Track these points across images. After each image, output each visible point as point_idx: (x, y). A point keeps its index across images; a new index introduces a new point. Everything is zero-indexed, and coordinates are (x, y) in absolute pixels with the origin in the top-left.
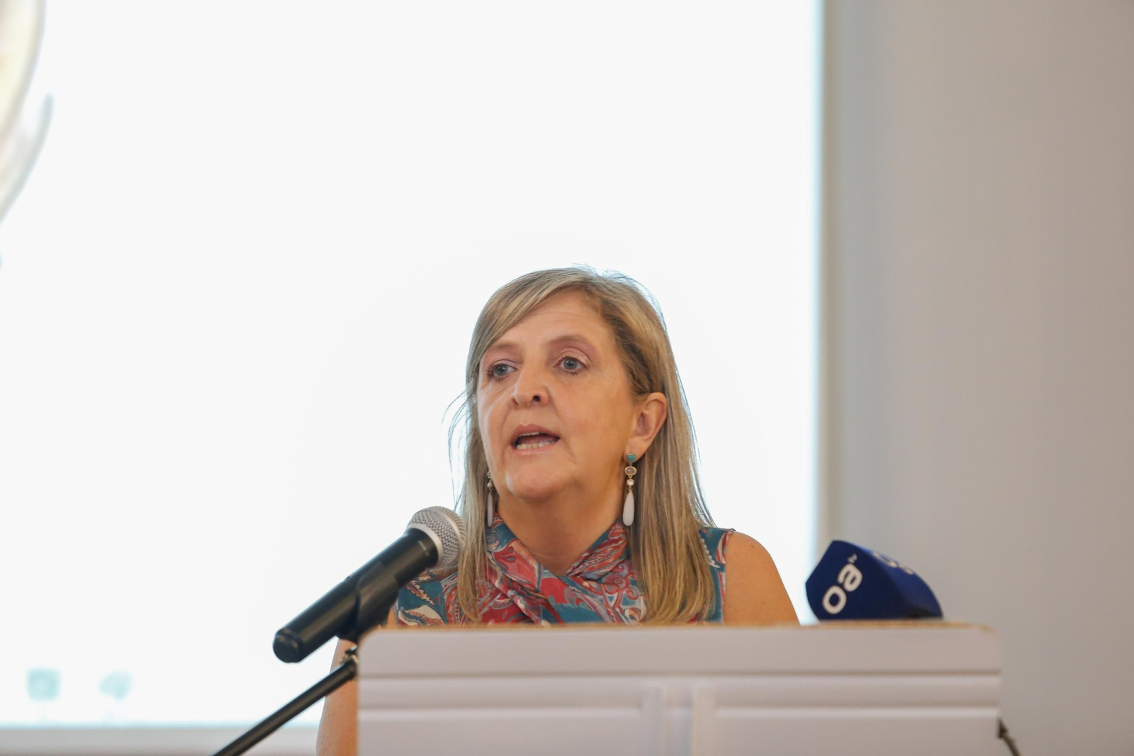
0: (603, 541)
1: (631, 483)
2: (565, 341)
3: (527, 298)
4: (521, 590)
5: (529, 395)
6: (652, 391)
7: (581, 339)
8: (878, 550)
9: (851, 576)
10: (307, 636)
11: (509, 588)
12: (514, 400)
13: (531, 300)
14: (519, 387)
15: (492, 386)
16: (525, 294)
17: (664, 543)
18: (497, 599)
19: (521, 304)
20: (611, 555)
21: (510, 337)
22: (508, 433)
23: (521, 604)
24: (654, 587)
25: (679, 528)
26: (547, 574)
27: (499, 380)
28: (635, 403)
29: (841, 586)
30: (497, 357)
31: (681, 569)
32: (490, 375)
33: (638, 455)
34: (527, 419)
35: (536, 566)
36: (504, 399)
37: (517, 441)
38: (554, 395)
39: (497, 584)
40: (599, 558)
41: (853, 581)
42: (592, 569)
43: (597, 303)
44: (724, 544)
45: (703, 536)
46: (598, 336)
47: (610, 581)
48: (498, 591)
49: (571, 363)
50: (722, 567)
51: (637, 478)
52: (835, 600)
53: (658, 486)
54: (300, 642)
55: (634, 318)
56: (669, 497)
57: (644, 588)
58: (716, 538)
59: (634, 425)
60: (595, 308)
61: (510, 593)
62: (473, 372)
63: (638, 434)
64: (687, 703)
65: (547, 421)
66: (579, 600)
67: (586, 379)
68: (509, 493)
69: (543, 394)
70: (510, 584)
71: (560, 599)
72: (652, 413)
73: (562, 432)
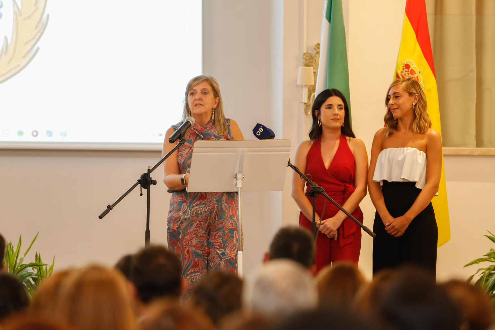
0: (209, 122)
1: (213, 112)
2: (204, 89)
3: (198, 81)
4: (196, 130)
5: (199, 98)
6: (217, 97)
7: (207, 89)
8: (265, 125)
9: (261, 130)
10: (174, 139)
11: (194, 130)
12: (196, 99)
13: (198, 82)
14: (197, 97)
15: (191, 96)
16: (197, 81)
17: (219, 122)
18: (192, 131)
19: (196, 83)
20: (211, 123)
21: (195, 88)
22: (194, 105)
23: (197, 132)
24: (219, 129)
25: (222, 120)
26: (201, 127)
27: (193, 95)
28: (215, 99)
29: (260, 131)
30: (192, 91)
31: (223, 127)
32: (191, 94)
33: (215, 108)
34: (198, 102)
35: (199, 126)
36: (193, 99)
37: (196, 105)
38: (202, 98)
39: (192, 129)
40: (209, 124)
41: (262, 130)
42: (208, 126)
43: (209, 82)
44: (229, 121)
45: (226, 120)
46: (209, 88)
47: (211, 128)
48: (192, 130)
49: (205, 93)
50: (230, 125)
51: (214, 112)
52: (258, 133)
53: (218, 113)
54: (174, 140)
55: (215, 85)
56: (220, 115)
57: (217, 130)
58: (228, 120)
59: (214, 103)
60: (209, 83)
61: (195, 131)
62: (187, 94)
63: (214, 104)
64: (243, 152)
65: (201, 102)
66: (207, 132)
67: (208, 95)
68: (194, 114)
69: (201, 98)
70: (194, 129)
71: (204, 131)
72: (217, 101)
73: (204, 104)
